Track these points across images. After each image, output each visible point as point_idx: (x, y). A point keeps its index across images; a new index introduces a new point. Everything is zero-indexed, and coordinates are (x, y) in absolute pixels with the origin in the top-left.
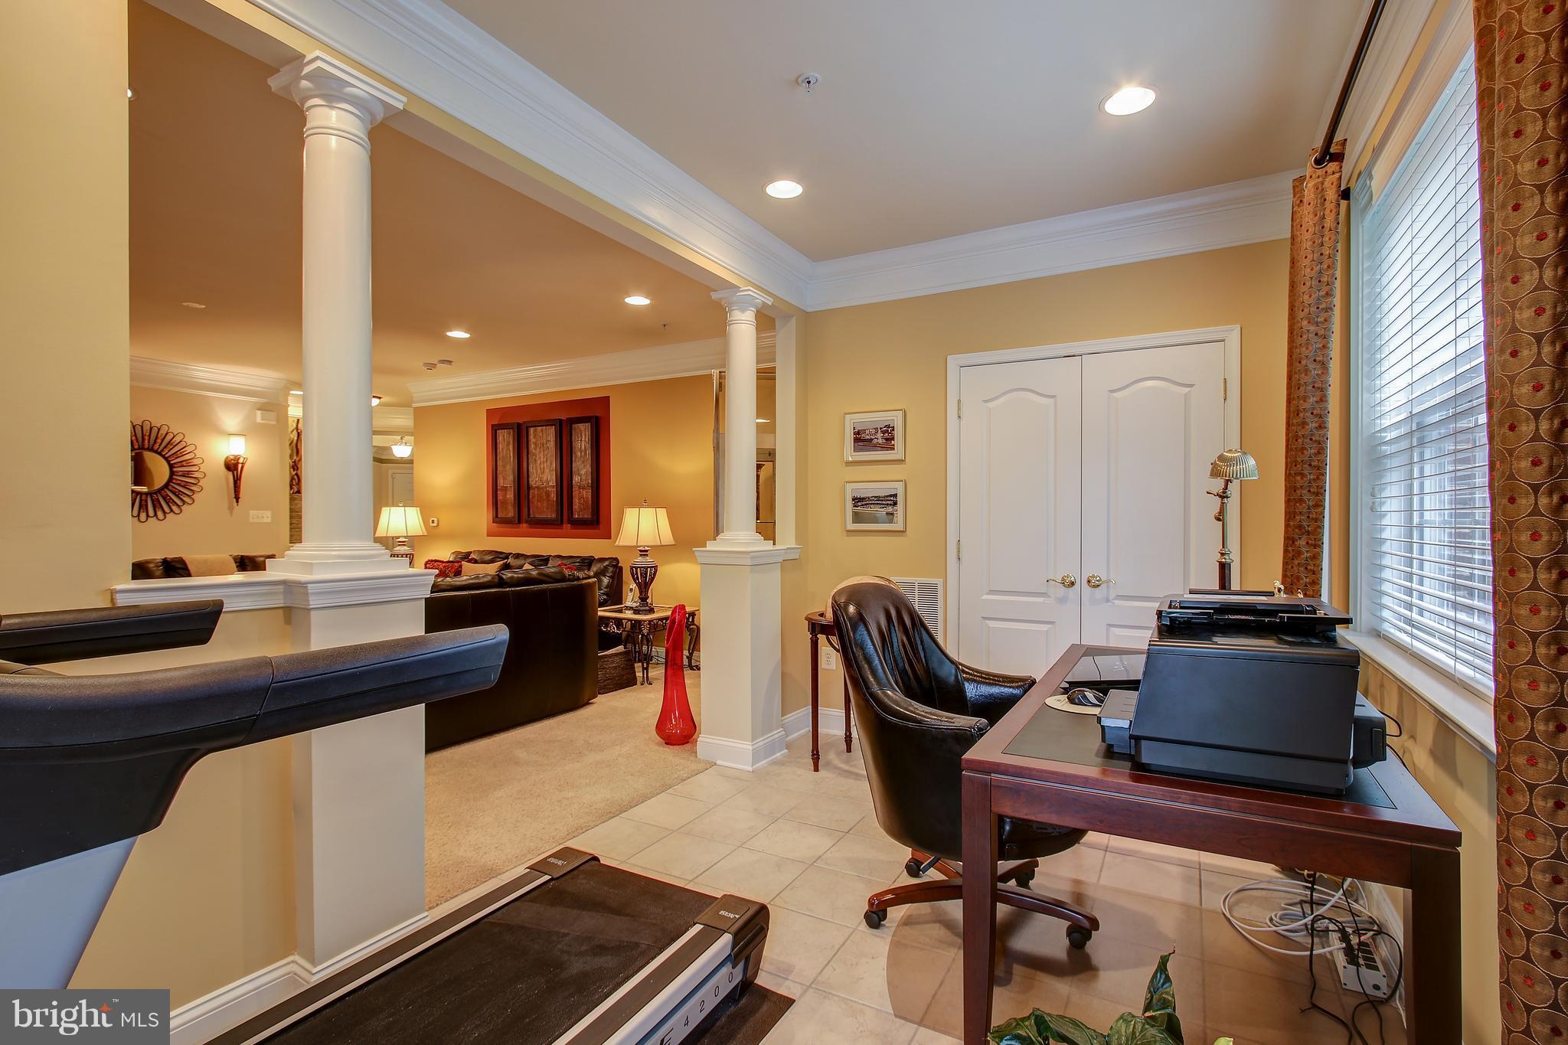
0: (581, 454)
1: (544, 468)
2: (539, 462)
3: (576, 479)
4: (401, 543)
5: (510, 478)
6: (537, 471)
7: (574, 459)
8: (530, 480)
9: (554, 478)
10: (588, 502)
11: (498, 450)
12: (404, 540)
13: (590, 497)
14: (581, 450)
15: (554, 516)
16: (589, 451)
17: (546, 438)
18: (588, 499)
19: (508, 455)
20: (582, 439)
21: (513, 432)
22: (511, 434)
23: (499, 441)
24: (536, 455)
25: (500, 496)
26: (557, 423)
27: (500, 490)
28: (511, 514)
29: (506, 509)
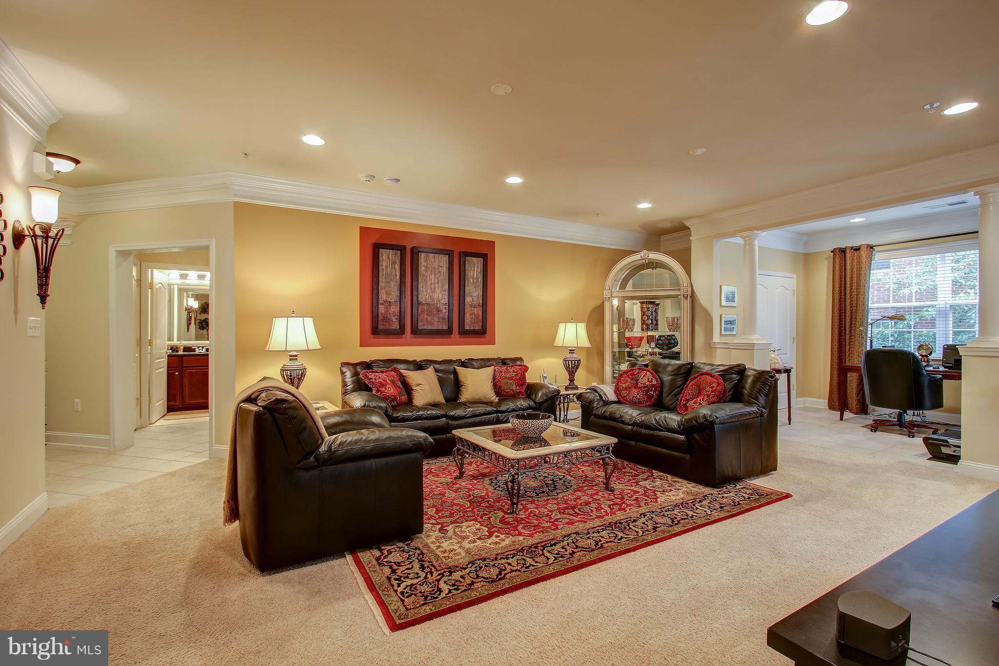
0: (473, 280)
1: (435, 288)
2: (429, 282)
3: (468, 299)
4: (293, 358)
5: (395, 294)
6: (427, 290)
7: (466, 284)
8: (420, 297)
9: (446, 297)
10: (478, 318)
11: (380, 268)
12: (295, 353)
13: (481, 314)
14: (473, 278)
15: (445, 327)
16: (480, 280)
17: (437, 264)
18: (478, 315)
19: (394, 273)
20: (474, 268)
21: (399, 253)
22: (396, 254)
23: (381, 259)
24: (426, 277)
25: (382, 309)
26: (450, 253)
27: (382, 304)
28: (396, 326)
29: (390, 321)
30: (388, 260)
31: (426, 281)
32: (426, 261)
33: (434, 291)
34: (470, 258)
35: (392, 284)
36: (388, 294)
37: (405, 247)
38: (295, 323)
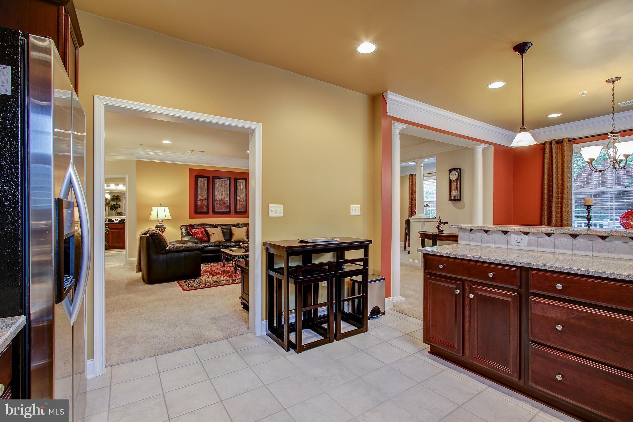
0: (241, 190)
1: (223, 194)
2: (220, 191)
3: (238, 198)
4: (160, 223)
5: (205, 196)
6: (219, 195)
7: (237, 192)
8: (216, 197)
9: (228, 197)
11: (198, 186)
12: (161, 221)
13: (244, 204)
14: (240, 189)
15: (228, 210)
16: (244, 190)
17: (224, 183)
18: (243, 205)
19: (204, 188)
20: (241, 185)
21: (206, 179)
22: (205, 180)
23: (198, 182)
24: (219, 189)
25: (199, 203)
26: (230, 179)
27: (199, 201)
28: (205, 210)
29: (202, 208)
30: (202, 182)
31: (219, 191)
32: (219, 182)
33: (222, 195)
34: (239, 180)
35: (204, 192)
36: (201, 196)
37: (209, 177)
38: (161, 209)
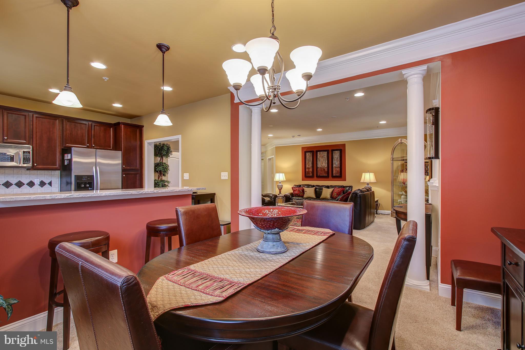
0: (336, 159)
3: (334, 165)
4: (280, 183)
5: (311, 165)
6: (320, 164)
7: (333, 160)
8: (318, 166)
9: (327, 165)
10: (338, 171)
11: (306, 158)
12: (280, 182)
13: (340, 170)
15: (327, 175)
16: (339, 158)
17: (323, 154)
18: (338, 170)
19: (310, 159)
20: (336, 155)
21: (311, 153)
22: (311, 154)
23: (306, 155)
25: (307, 170)
26: (328, 151)
27: (307, 168)
28: (311, 175)
29: (309, 173)
30: (309, 155)
31: (320, 160)
32: (320, 154)
33: (322, 163)
34: (334, 151)
35: (310, 162)
36: (309, 165)
37: (313, 151)
38: (281, 174)
